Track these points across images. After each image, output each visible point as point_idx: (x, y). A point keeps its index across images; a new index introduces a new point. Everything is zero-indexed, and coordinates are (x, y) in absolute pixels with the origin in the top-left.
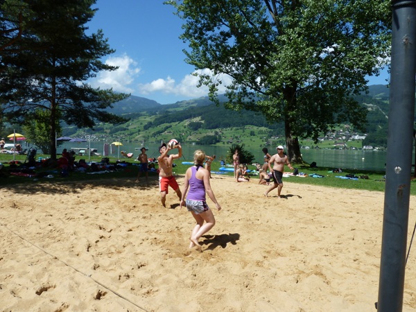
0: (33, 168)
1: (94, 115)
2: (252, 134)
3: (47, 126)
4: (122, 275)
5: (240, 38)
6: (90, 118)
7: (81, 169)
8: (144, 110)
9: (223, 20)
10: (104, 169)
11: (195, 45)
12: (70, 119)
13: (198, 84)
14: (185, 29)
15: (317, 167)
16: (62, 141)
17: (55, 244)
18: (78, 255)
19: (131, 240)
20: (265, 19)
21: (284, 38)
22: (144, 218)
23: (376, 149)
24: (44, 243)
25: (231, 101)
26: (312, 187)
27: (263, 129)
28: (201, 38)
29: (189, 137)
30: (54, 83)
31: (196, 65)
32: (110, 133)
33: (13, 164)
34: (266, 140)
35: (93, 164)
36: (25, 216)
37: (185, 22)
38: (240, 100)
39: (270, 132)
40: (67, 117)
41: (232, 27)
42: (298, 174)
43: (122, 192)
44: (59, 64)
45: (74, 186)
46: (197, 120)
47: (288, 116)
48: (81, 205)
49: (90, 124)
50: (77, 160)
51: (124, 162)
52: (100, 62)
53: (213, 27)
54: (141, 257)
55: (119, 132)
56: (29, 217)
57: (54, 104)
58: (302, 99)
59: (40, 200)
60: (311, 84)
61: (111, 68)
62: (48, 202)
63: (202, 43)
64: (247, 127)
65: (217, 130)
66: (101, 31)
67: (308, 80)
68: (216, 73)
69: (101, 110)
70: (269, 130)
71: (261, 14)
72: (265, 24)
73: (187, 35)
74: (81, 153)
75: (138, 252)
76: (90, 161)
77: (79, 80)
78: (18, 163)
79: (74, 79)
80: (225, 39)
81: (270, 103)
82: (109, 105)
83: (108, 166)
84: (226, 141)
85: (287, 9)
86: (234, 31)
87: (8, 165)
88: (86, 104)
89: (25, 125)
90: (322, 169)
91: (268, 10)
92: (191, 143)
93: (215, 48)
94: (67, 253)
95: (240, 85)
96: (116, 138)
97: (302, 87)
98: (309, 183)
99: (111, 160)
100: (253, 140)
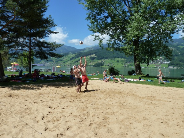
0: (21, 78)
1: (48, 54)
2: (118, 61)
3: (28, 59)
4: (59, 134)
5: (113, 18)
6: (46, 55)
7: (42, 78)
8: (70, 52)
9: (105, 11)
10: (52, 78)
11: (92, 22)
12: (37, 56)
13: (94, 39)
14: (88, 15)
15: (149, 76)
16: (34, 65)
17: (27, 116)
18: (38, 122)
19: (64, 114)
20: (124, 10)
21: (133, 17)
22: (70, 102)
23: (175, 68)
24: (22, 115)
25: (109, 47)
26: (148, 86)
27: (123, 59)
28: (95, 19)
29: (90, 63)
30: (30, 40)
31: (93, 31)
32: (55, 62)
33: (12, 76)
34: (124, 64)
35: (47, 76)
36: (14, 101)
37: (88, 12)
38: (113, 46)
39: (126, 61)
40: (36, 55)
41: (109, 13)
42: (141, 80)
43: (60, 89)
44: (32, 32)
45: (38, 86)
46: (93, 55)
47: (135, 53)
48: (41, 95)
49: (46, 58)
50: (40, 74)
51: (61, 75)
52: (50, 30)
53: (100, 14)
54: (68, 123)
55: (59, 61)
56: (16, 101)
57: (30, 49)
58: (142, 45)
59: (22, 93)
60: (146, 39)
61: (55, 33)
62: (26, 94)
63: (95, 21)
64: (115, 58)
65: (102, 60)
66: (51, 16)
67: (144, 37)
68: (102, 35)
69: (51, 52)
70: (126, 60)
71: (122, 7)
72: (124, 12)
73: (89, 18)
74: (43, 71)
75: (67, 120)
76: (46, 75)
77: (41, 38)
78: (15, 75)
79: (39, 38)
80: (106, 19)
81: (127, 47)
82: (54, 49)
83: (54, 77)
84: (106, 65)
85: (134, 5)
86: (110, 15)
87: (10, 76)
88: (44, 49)
89: (18, 58)
90: (152, 77)
91: (125, 5)
92: (91, 66)
93: (101, 23)
94: (32, 121)
95: (113, 40)
96: (58, 64)
97: (142, 40)
98: (147, 84)
99: (56, 74)
100: (118, 64)
